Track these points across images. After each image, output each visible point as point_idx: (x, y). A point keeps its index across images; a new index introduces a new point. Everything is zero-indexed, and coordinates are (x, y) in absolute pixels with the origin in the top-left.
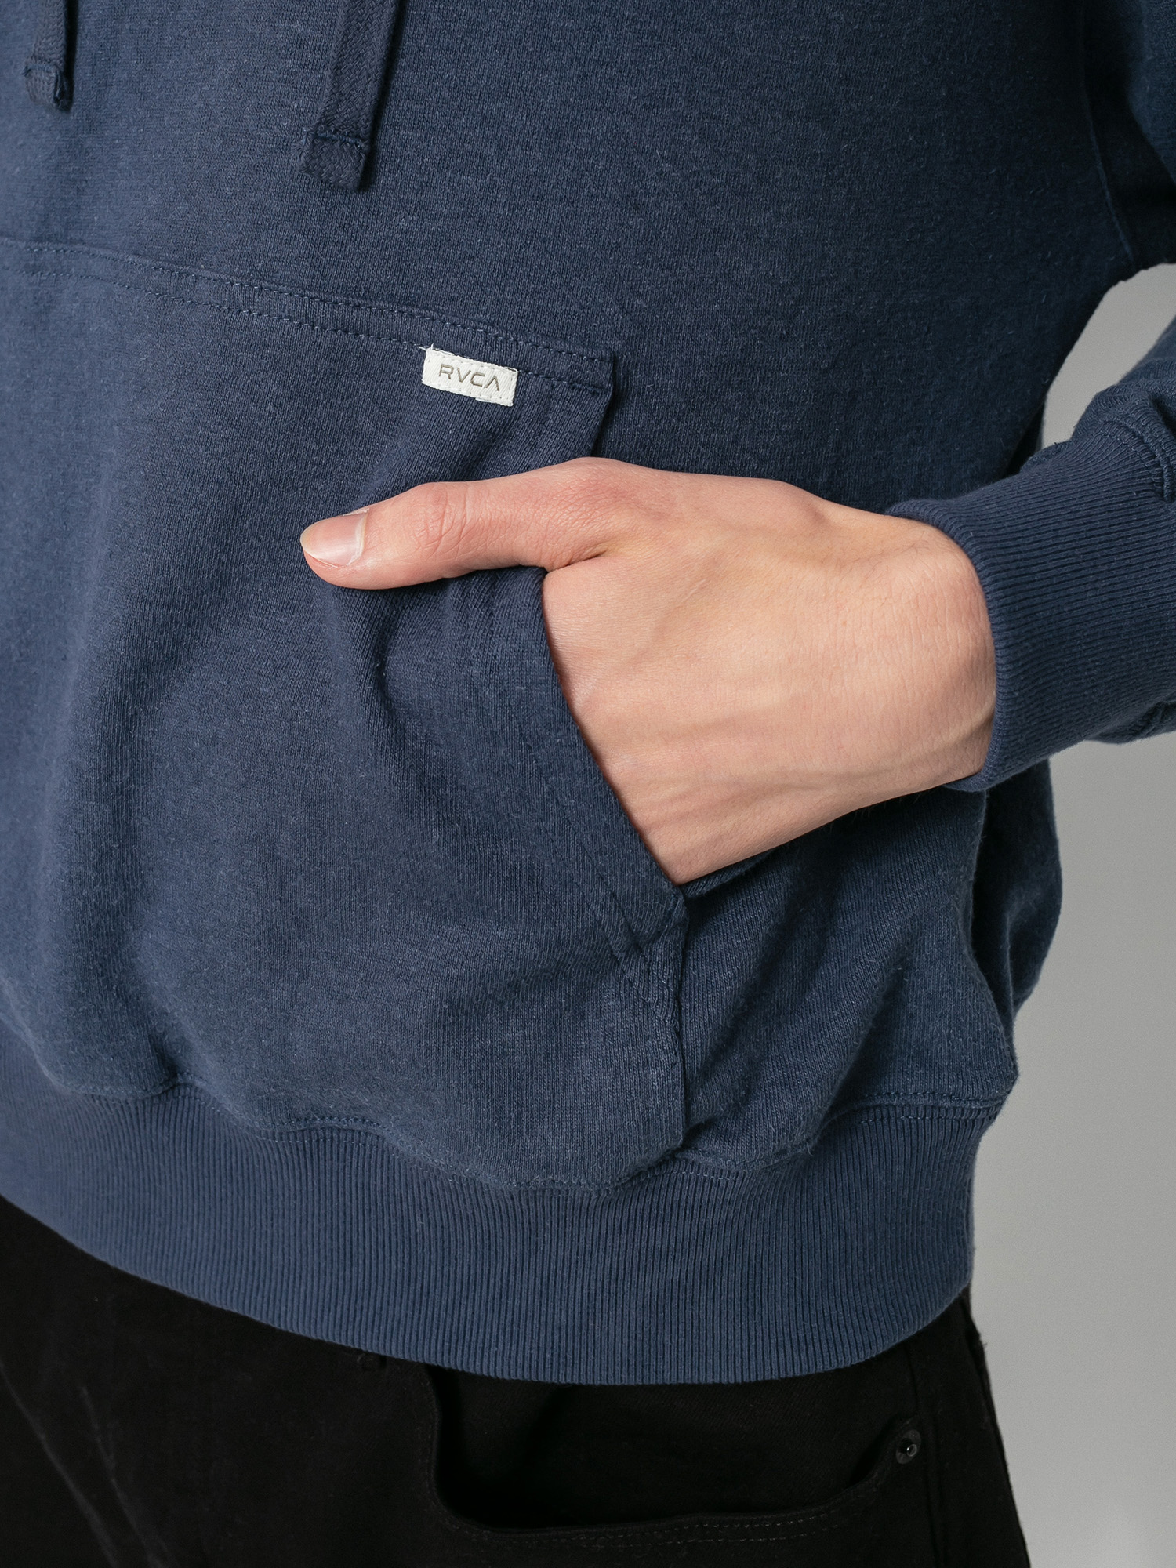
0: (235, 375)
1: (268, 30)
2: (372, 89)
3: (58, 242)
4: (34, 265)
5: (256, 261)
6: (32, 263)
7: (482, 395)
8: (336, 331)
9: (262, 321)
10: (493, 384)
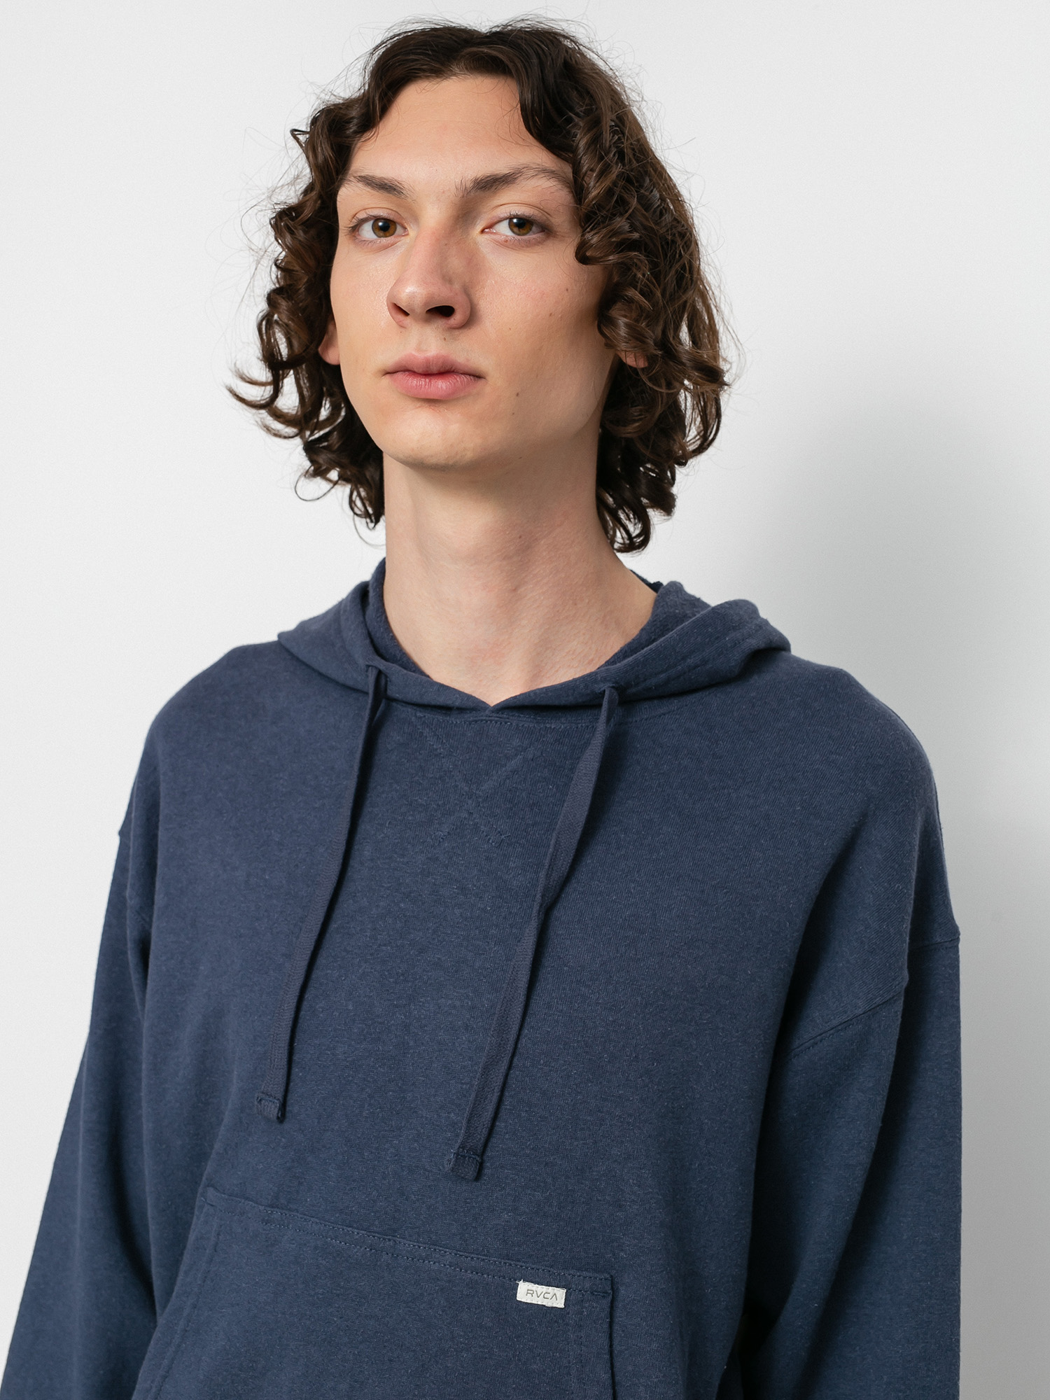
0: (422, 1294)
1: (435, 1116)
2: (485, 1132)
3: (283, 1209)
4: (267, 1220)
5: (432, 1235)
6: (266, 1218)
7: (548, 1303)
8: (472, 1273)
9: (436, 1267)
10: (554, 1297)
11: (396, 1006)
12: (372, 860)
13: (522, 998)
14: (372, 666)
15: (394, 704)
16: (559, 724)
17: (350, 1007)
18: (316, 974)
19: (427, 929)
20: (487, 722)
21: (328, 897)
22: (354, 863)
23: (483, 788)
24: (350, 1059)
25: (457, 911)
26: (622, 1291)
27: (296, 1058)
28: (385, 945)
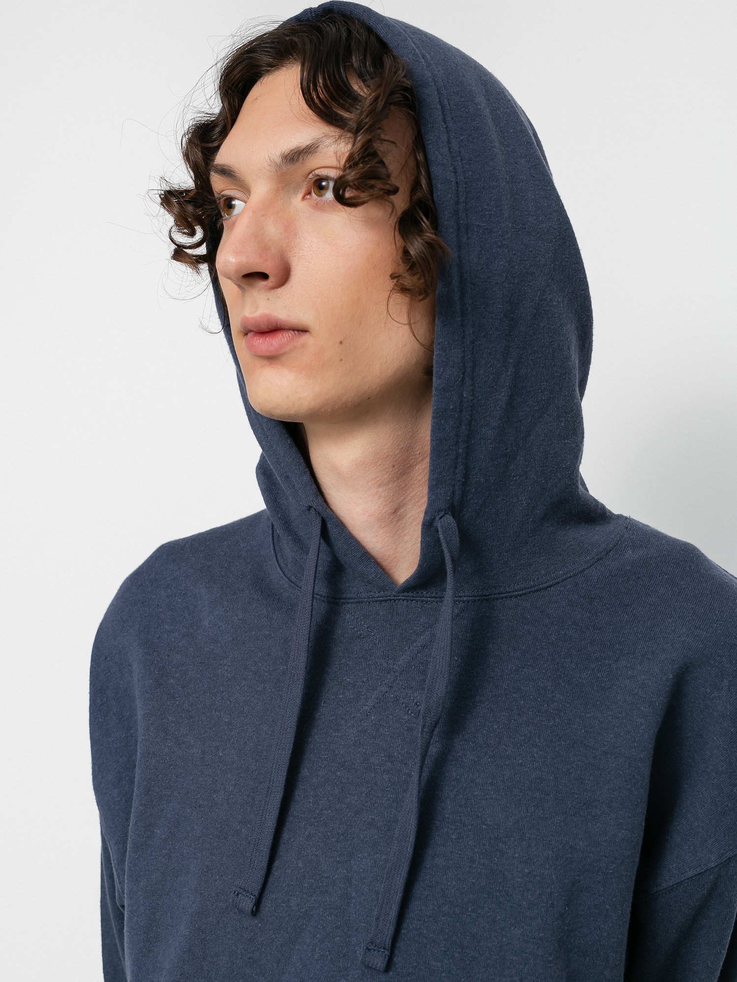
11: (338, 862)
17: (300, 865)
19: (361, 793)
20: (395, 601)
23: (399, 663)
24: (303, 910)
25: (386, 777)
28: (326, 809)
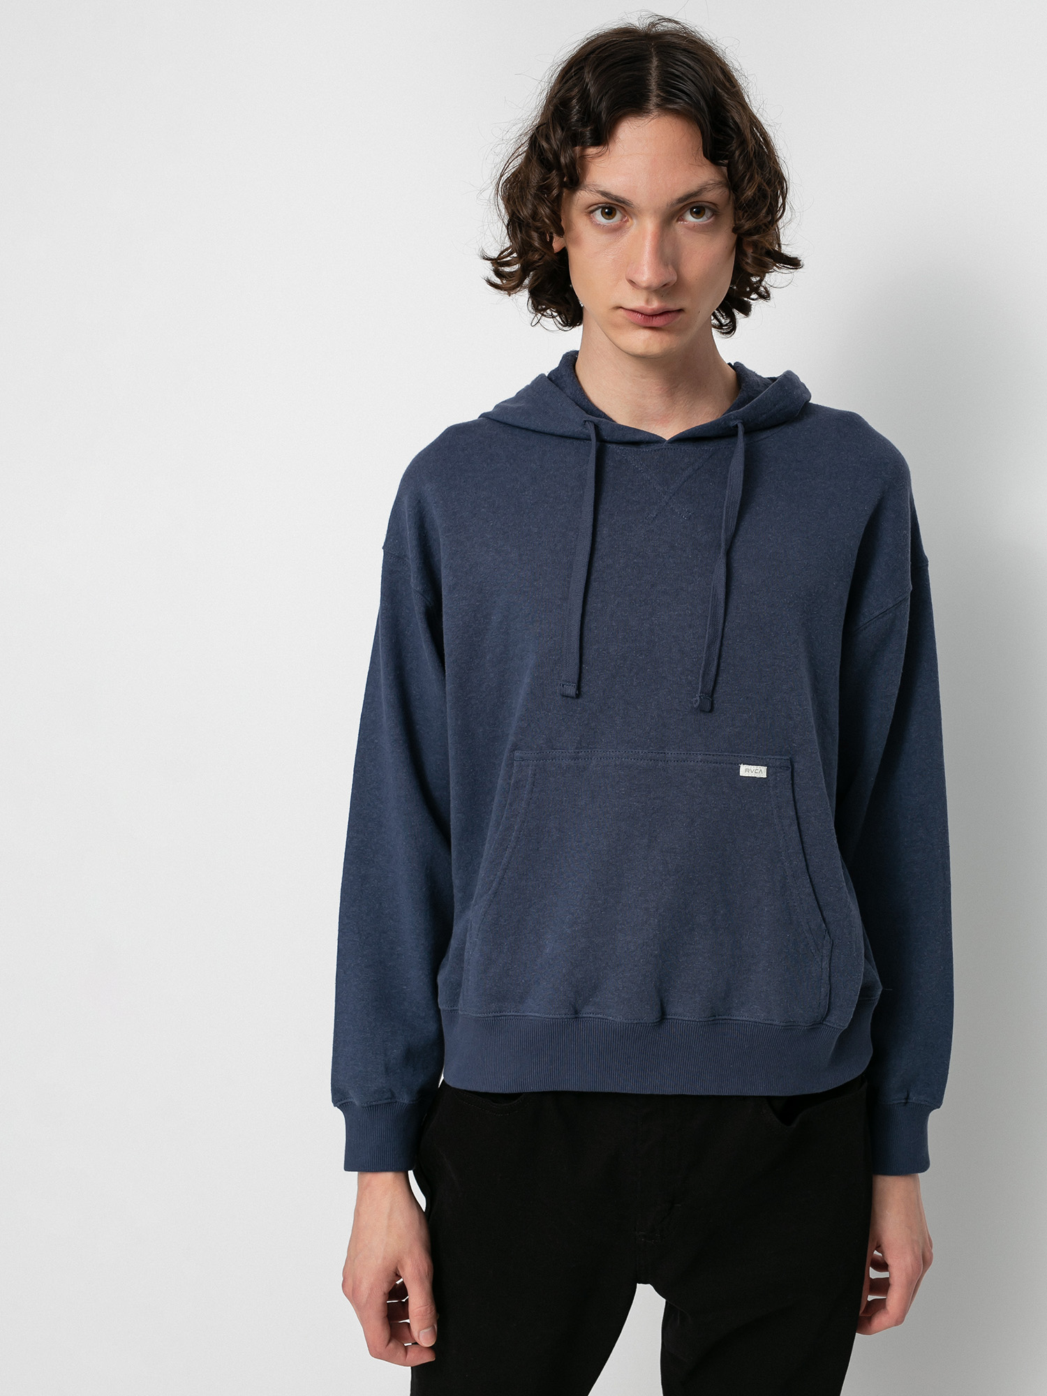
0: (686, 780)
5: (687, 746)
7: (758, 775)
8: (715, 763)
9: (692, 763)
10: (760, 772)
12: (610, 536)
13: (723, 604)
14: (588, 421)
15: (607, 444)
16: (708, 447)
18: (589, 607)
20: (667, 449)
21: (586, 560)
22: (599, 539)
25: (671, 560)
26: (796, 766)
27: (585, 657)
